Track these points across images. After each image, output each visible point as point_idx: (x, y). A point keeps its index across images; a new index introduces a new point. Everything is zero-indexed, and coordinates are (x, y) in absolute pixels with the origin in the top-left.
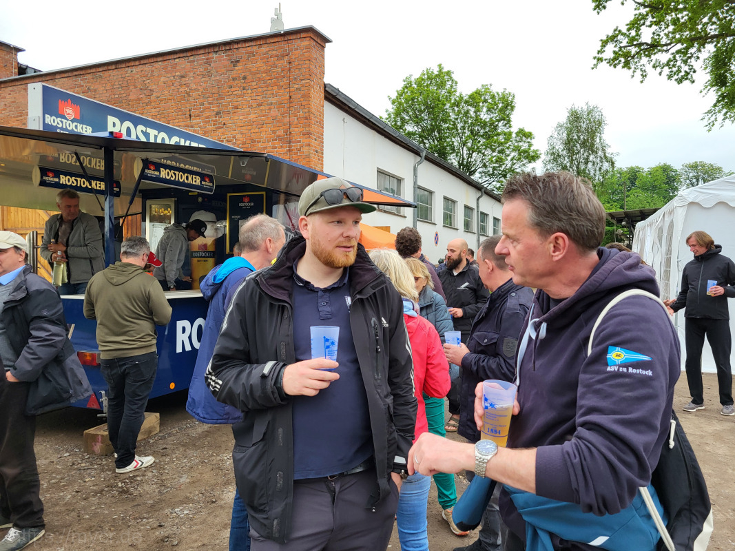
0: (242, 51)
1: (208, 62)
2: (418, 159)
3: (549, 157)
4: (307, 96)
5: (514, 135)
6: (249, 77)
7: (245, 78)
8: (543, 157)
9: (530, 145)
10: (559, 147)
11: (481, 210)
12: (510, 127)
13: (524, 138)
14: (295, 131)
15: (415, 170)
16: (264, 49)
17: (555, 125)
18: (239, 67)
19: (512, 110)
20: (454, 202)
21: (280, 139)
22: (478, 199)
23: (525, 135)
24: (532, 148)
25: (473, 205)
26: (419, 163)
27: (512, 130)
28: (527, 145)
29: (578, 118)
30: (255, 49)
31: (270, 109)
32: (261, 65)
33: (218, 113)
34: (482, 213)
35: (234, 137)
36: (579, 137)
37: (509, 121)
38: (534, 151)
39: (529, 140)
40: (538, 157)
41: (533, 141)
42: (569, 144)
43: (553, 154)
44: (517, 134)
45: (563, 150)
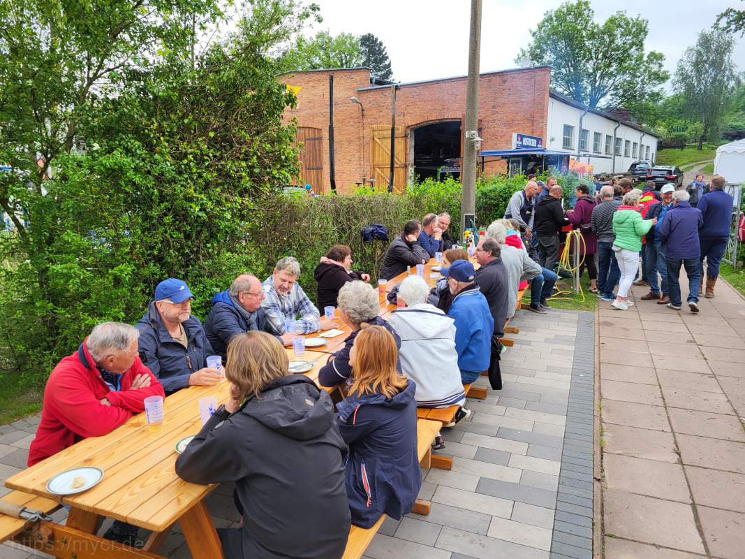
0: (509, 77)
1: (490, 81)
2: (583, 112)
3: (678, 78)
4: (543, 99)
5: (645, 58)
6: (512, 89)
7: (509, 89)
8: (672, 77)
9: (660, 66)
10: (689, 68)
11: (617, 136)
12: (642, 50)
13: (655, 61)
14: (536, 116)
15: (581, 120)
16: (521, 76)
17: (686, 49)
18: (507, 84)
19: (646, 34)
20: (600, 134)
21: (527, 119)
22: (615, 129)
23: (656, 57)
24: (663, 69)
25: (612, 134)
26: (584, 115)
27: (643, 52)
28: (658, 66)
29: (708, 41)
30: (516, 75)
31: (523, 105)
32: (519, 83)
33: (494, 107)
34: (618, 139)
36: (709, 59)
37: (642, 45)
38: (664, 72)
39: (660, 61)
40: (667, 78)
41: (664, 63)
42: (697, 65)
43: (682, 74)
44: (648, 57)
45: (692, 71)
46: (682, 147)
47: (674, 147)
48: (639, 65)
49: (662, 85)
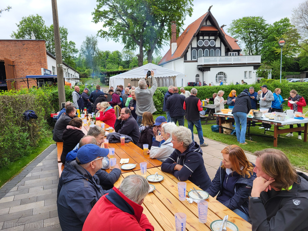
0: (26, 42)
3: (81, 52)
4: (44, 54)
5: (68, 43)
6: (28, 48)
7: (27, 48)
8: (79, 51)
9: (74, 47)
10: (85, 49)
11: (68, 72)
12: (67, 40)
13: (72, 44)
14: (42, 61)
16: (32, 43)
17: (83, 42)
18: (25, 46)
19: (67, 34)
21: (38, 63)
22: (67, 69)
23: (72, 43)
27: (67, 41)
28: (73, 47)
29: (89, 40)
30: (29, 42)
31: (35, 56)
32: (31, 46)
33: (20, 56)
35: (25, 61)
36: (91, 46)
37: (66, 38)
38: (76, 49)
40: (78, 52)
41: (75, 46)
42: (87, 48)
43: (82, 51)
44: (69, 43)
45: (86, 50)
46: (87, 77)
47: (84, 77)
48: (66, 45)
49: (77, 54)
